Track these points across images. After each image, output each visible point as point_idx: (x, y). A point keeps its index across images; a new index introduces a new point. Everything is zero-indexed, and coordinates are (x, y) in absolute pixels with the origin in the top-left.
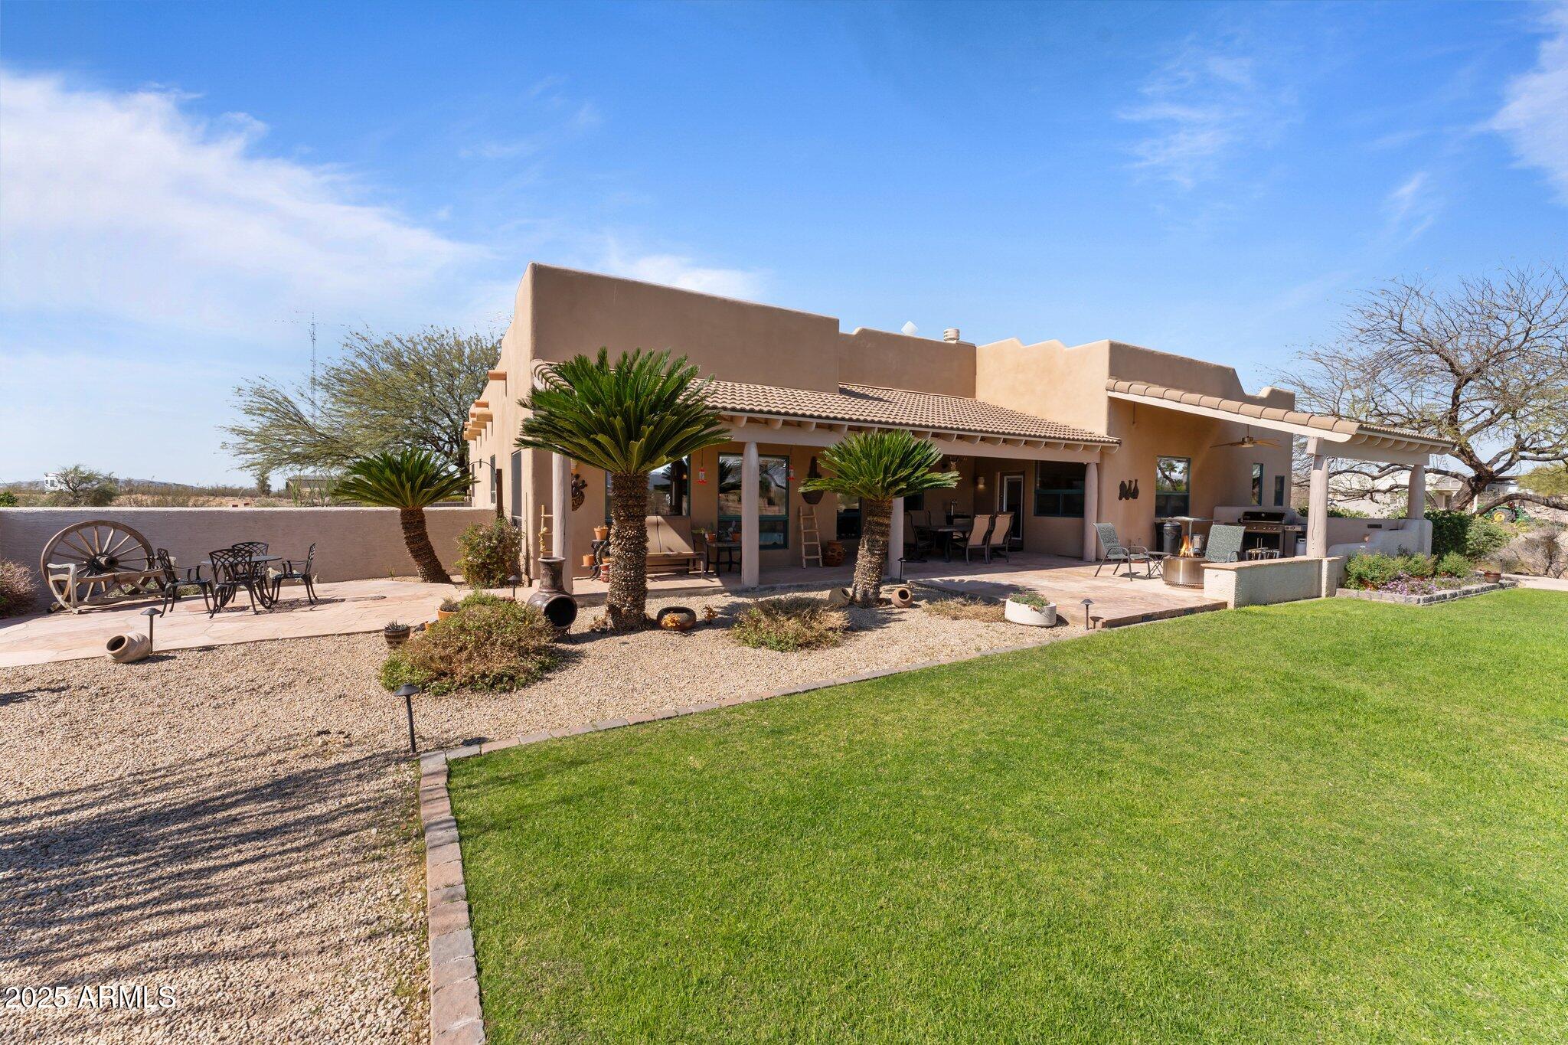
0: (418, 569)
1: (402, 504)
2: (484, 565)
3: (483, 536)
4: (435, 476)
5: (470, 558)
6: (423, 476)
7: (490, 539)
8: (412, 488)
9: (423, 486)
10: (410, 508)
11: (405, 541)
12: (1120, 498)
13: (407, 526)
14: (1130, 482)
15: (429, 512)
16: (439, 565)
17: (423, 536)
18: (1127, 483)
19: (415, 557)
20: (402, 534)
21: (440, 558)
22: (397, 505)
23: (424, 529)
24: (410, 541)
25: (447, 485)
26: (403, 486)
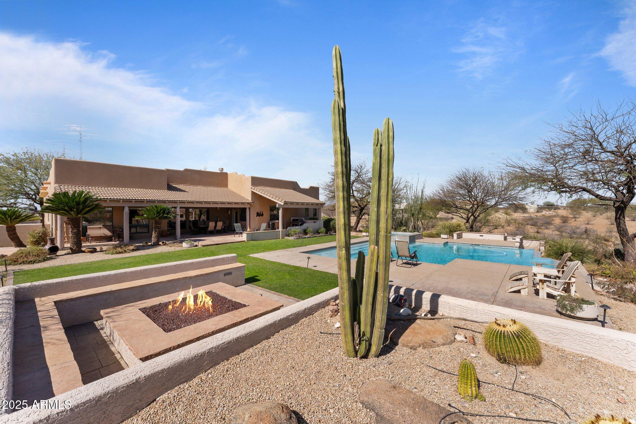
0: (13, 244)
1: (7, 224)
2: (37, 241)
3: (37, 233)
4: (20, 216)
5: (32, 239)
6: (15, 216)
7: (39, 234)
8: (11, 219)
9: (14, 219)
10: (10, 225)
11: (7, 235)
12: (257, 216)
13: (8, 231)
14: (260, 212)
15: (18, 226)
16: (22, 242)
17: (15, 234)
18: (259, 213)
19: (12, 240)
20: (6, 233)
21: (22, 240)
22: (5, 225)
23: (15, 232)
24: (9, 235)
25: (25, 218)
26: (7, 219)
